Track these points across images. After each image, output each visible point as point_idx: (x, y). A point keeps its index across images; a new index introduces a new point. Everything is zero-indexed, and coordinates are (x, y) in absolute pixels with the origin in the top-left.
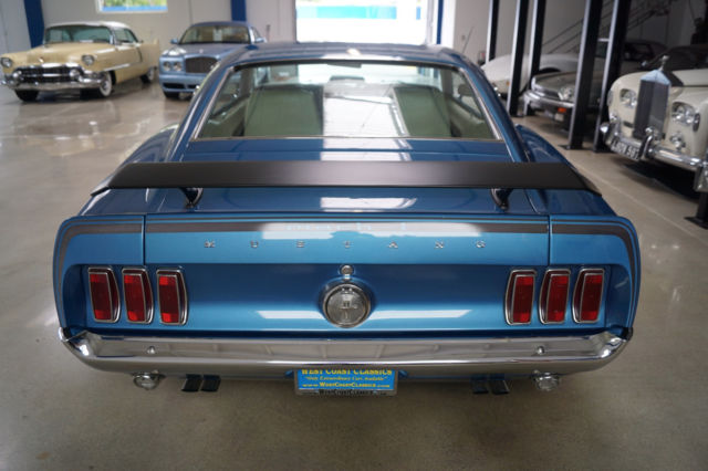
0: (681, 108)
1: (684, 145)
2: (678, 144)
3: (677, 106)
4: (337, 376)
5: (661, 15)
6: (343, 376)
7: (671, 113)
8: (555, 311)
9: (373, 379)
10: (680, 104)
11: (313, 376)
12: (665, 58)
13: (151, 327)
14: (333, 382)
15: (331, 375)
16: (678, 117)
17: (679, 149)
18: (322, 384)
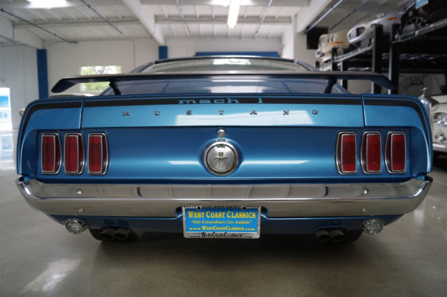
0: (439, 117)
1: (445, 139)
2: (441, 138)
3: (437, 115)
4: (215, 219)
5: (418, 84)
6: (219, 219)
7: (434, 120)
8: (374, 161)
9: (243, 222)
10: (439, 114)
11: (197, 219)
12: (424, 89)
13: (82, 177)
14: (212, 225)
15: (211, 219)
16: (439, 122)
17: (441, 141)
18: (204, 228)
